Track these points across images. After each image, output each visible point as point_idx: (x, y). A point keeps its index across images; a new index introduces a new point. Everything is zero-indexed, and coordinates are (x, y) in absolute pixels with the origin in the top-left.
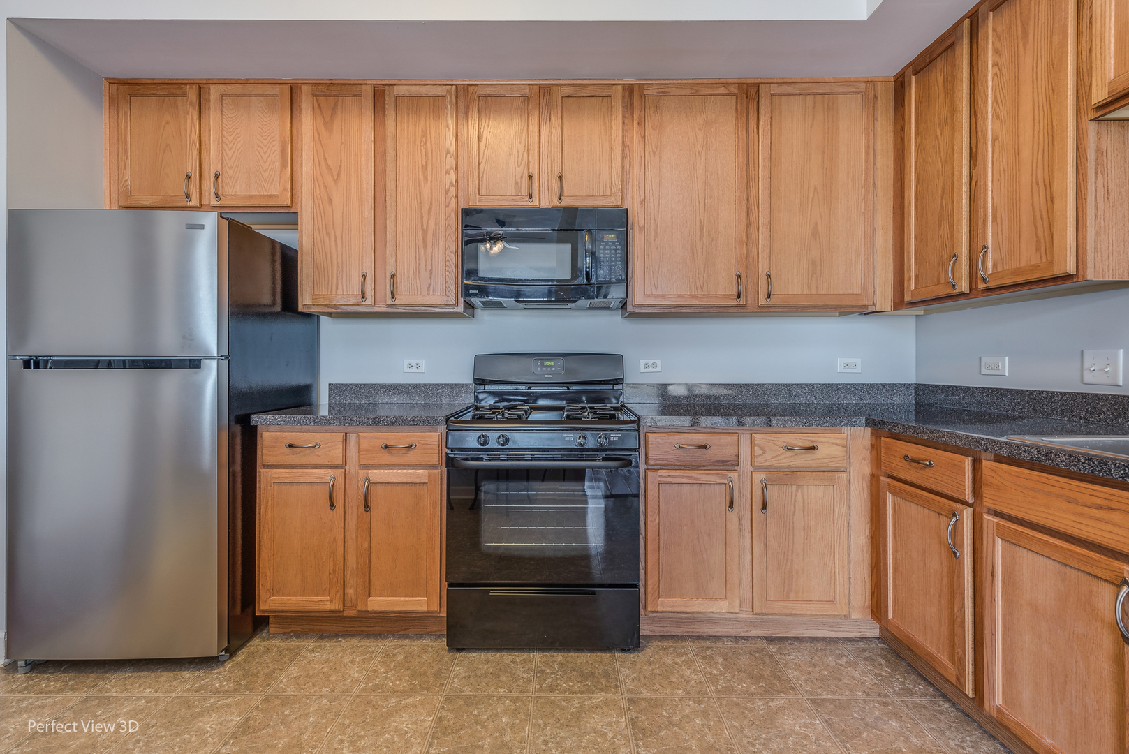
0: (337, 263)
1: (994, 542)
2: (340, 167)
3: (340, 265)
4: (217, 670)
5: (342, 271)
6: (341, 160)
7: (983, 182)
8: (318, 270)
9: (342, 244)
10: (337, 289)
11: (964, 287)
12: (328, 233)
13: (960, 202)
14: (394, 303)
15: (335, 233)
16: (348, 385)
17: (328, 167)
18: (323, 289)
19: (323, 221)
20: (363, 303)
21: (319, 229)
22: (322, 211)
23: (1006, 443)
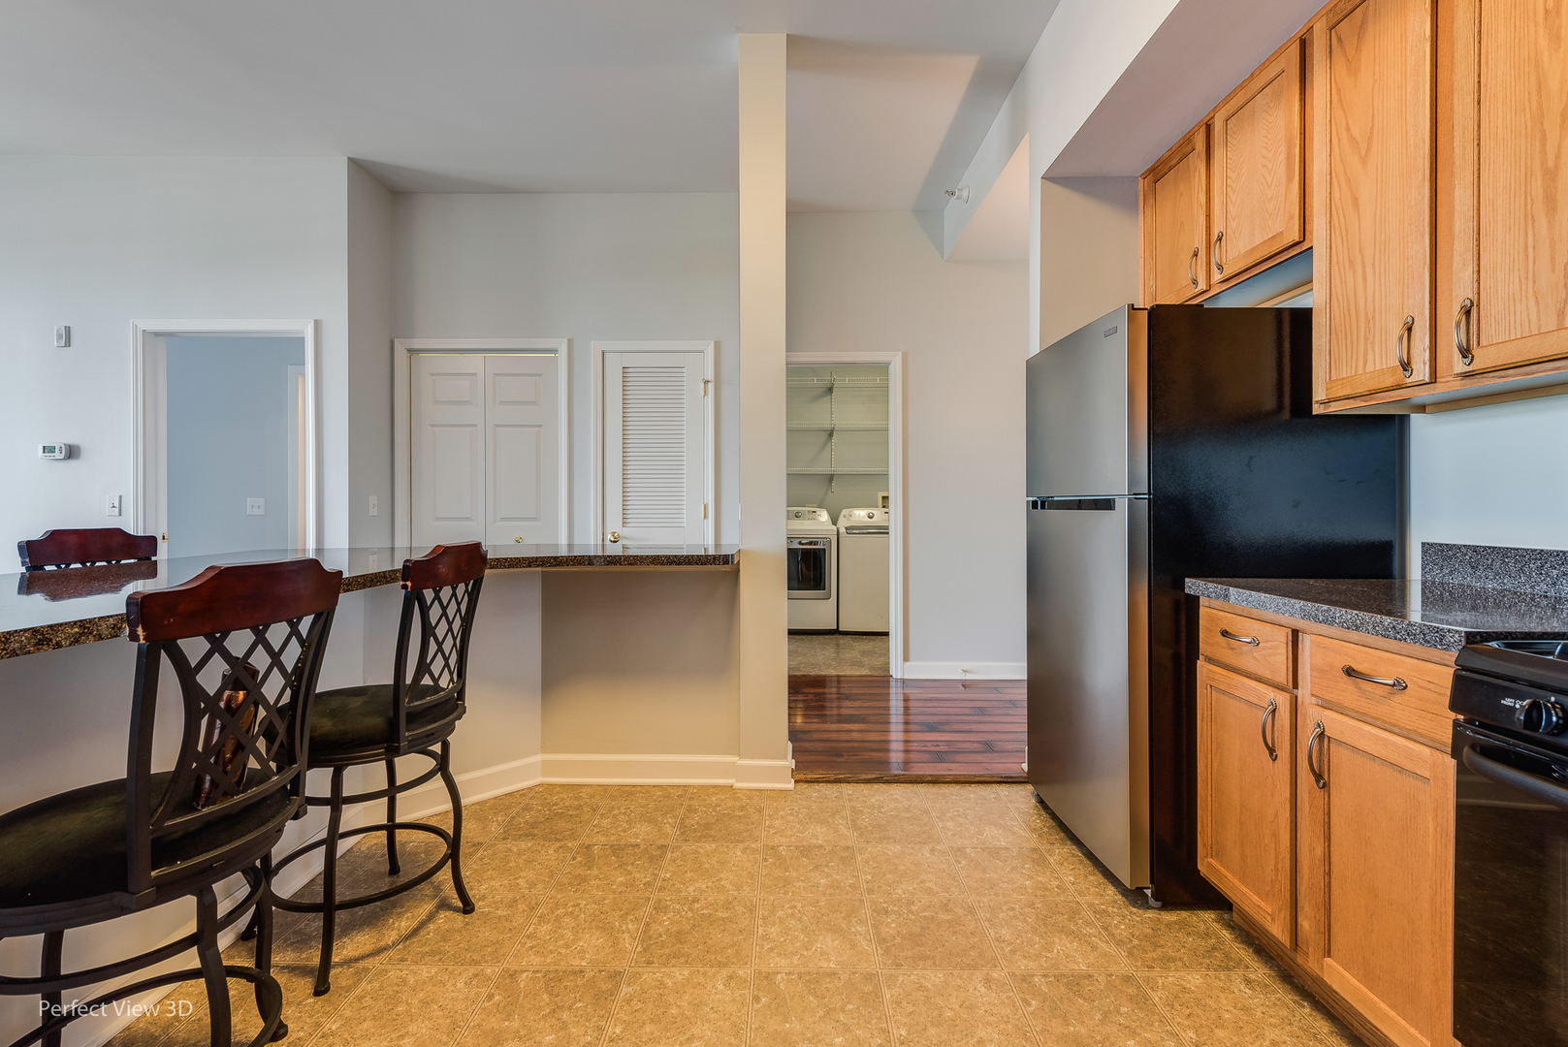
0: (1367, 313)
2: (1372, 128)
3: (1370, 316)
4: (1135, 910)
5: (1374, 326)
6: (1373, 115)
8: (1337, 335)
9: (1374, 275)
10: (1365, 362)
12: (1351, 263)
14: (1470, 368)
15: (1363, 257)
16: (1459, 547)
17: (1353, 140)
18: (1345, 368)
19: (1345, 243)
20: (1409, 380)
21: (1338, 262)
22: (1343, 228)
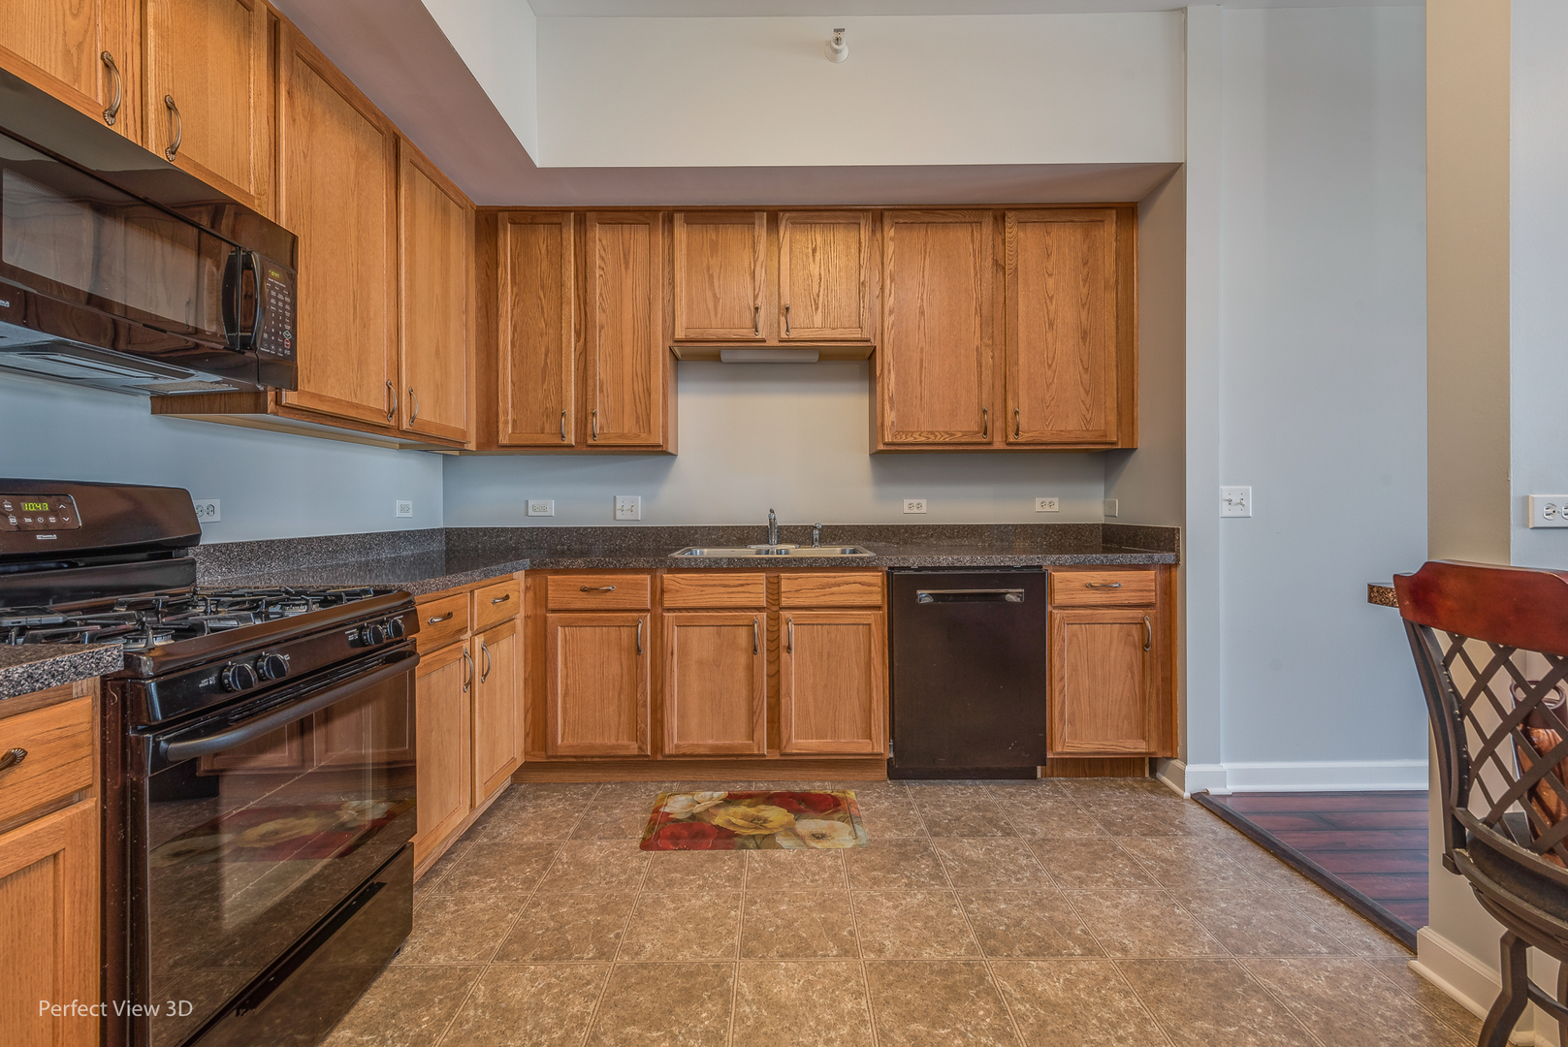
1: (673, 630)
7: (592, 358)
11: (571, 439)
13: (568, 366)
23: (686, 559)
